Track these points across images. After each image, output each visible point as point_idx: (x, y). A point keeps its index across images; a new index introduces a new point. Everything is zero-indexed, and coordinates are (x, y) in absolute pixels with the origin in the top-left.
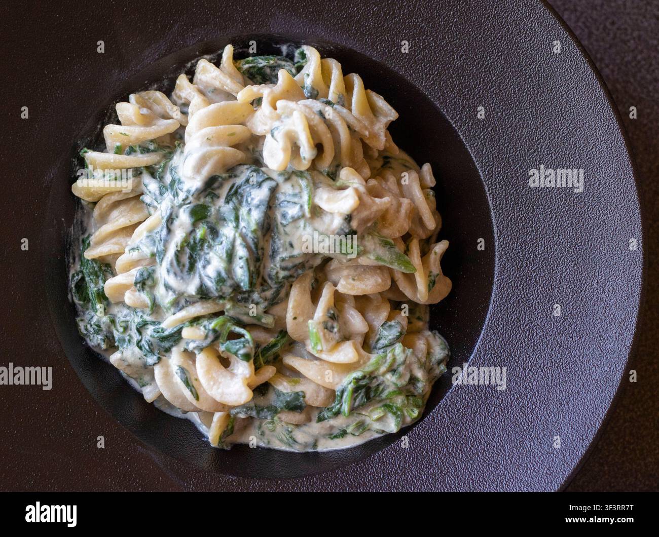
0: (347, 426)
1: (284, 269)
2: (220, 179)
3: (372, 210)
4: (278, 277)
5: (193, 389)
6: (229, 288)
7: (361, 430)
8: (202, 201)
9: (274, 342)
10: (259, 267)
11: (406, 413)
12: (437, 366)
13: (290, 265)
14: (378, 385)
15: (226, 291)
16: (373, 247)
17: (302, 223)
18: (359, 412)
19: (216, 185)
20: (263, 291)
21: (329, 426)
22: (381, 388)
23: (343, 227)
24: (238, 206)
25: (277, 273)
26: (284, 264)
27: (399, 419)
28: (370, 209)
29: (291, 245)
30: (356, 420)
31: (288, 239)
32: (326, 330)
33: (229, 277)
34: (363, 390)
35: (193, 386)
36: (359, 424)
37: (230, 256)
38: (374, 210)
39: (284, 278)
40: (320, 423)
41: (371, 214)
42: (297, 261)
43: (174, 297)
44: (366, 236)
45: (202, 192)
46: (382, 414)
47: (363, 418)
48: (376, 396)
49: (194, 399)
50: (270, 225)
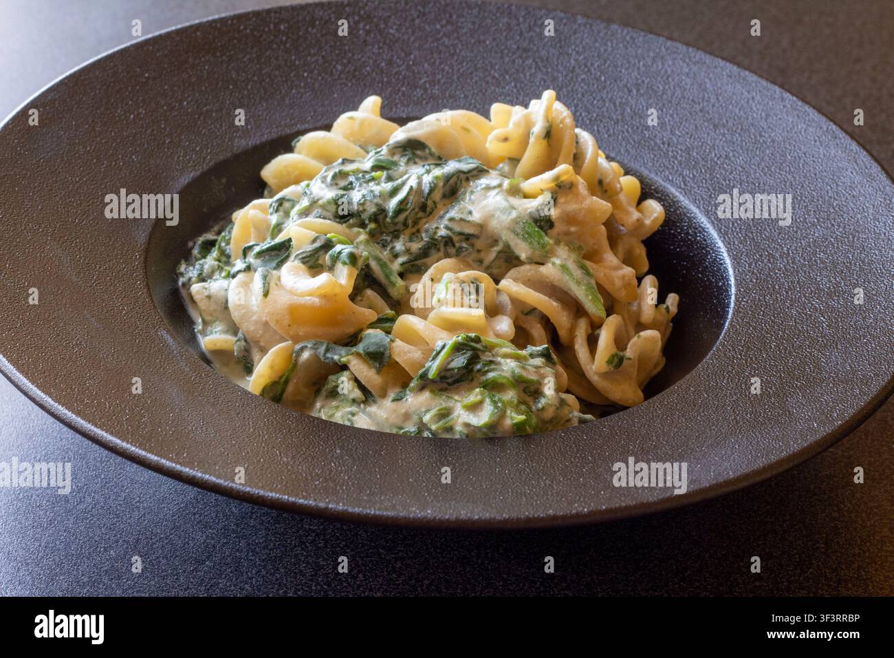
0: (428, 411)
1: (447, 228)
2: (427, 151)
3: (583, 206)
4: (435, 233)
5: (267, 285)
6: (373, 206)
7: (441, 423)
8: (396, 158)
10: (420, 218)
11: (509, 412)
13: (457, 228)
14: (491, 362)
15: (368, 209)
16: (565, 257)
18: (449, 395)
19: (419, 152)
20: (411, 240)
21: (403, 411)
22: (493, 366)
23: (539, 208)
25: (437, 228)
26: (450, 225)
27: (496, 411)
28: (582, 202)
29: (470, 213)
30: (442, 404)
31: (470, 208)
33: (380, 196)
34: (469, 354)
35: (269, 284)
36: (442, 412)
37: (394, 192)
38: (586, 207)
39: (442, 237)
40: (395, 403)
41: (580, 210)
42: (469, 230)
43: (308, 204)
44: (562, 244)
45: (400, 147)
46: (479, 398)
47: (450, 404)
48: (481, 373)
49: (262, 293)
50: (457, 190)
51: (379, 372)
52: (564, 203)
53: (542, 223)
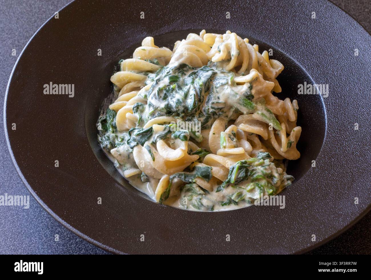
0: (233, 195)
1: (212, 108)
2: (188, 67)
3: (264, 86)
4: (208, 111)
5: (152, 155)
6: (182, 107)
7: (239, 198)
8: (176, 74)
9: (200, 150)
10: (200, 105)
11: (266, 190)
12: (286, 180)
13: (216, 107)
14: (253, 170)
15: (180, 109)
16: (261, 109)
17: (226, 87)
18: (240, 187)
19: (185, 69)
20: (200, 117)
21: (222, 195)
22: (254, 172)
23: (247, 91)
24: (195, 78)
25: (209, 109)
26: (213, 106)
27: (262, 191)
28: (263, 85)
29: (219, 98)
30: (238, 191)
31: (217, 95)
32: (229, 138)
33: (183, 102)
34: (245, 169)
35: (153, 154)
36: (239, 194)
37: (186, 96)
38: (265, 86)
39: (211, 112)
40: (218, 192)
41: (263, 88)
42: (220, 106)
43: (153, 110)
44: (258, 103)
45: (177, 69)
46: (253, 187)
47: (241, 190)
48: (251, 176)
49: (152, 160)
50: (209, 87)
51: (208, 182)
52: (256, 86)
53: (250, 97)
